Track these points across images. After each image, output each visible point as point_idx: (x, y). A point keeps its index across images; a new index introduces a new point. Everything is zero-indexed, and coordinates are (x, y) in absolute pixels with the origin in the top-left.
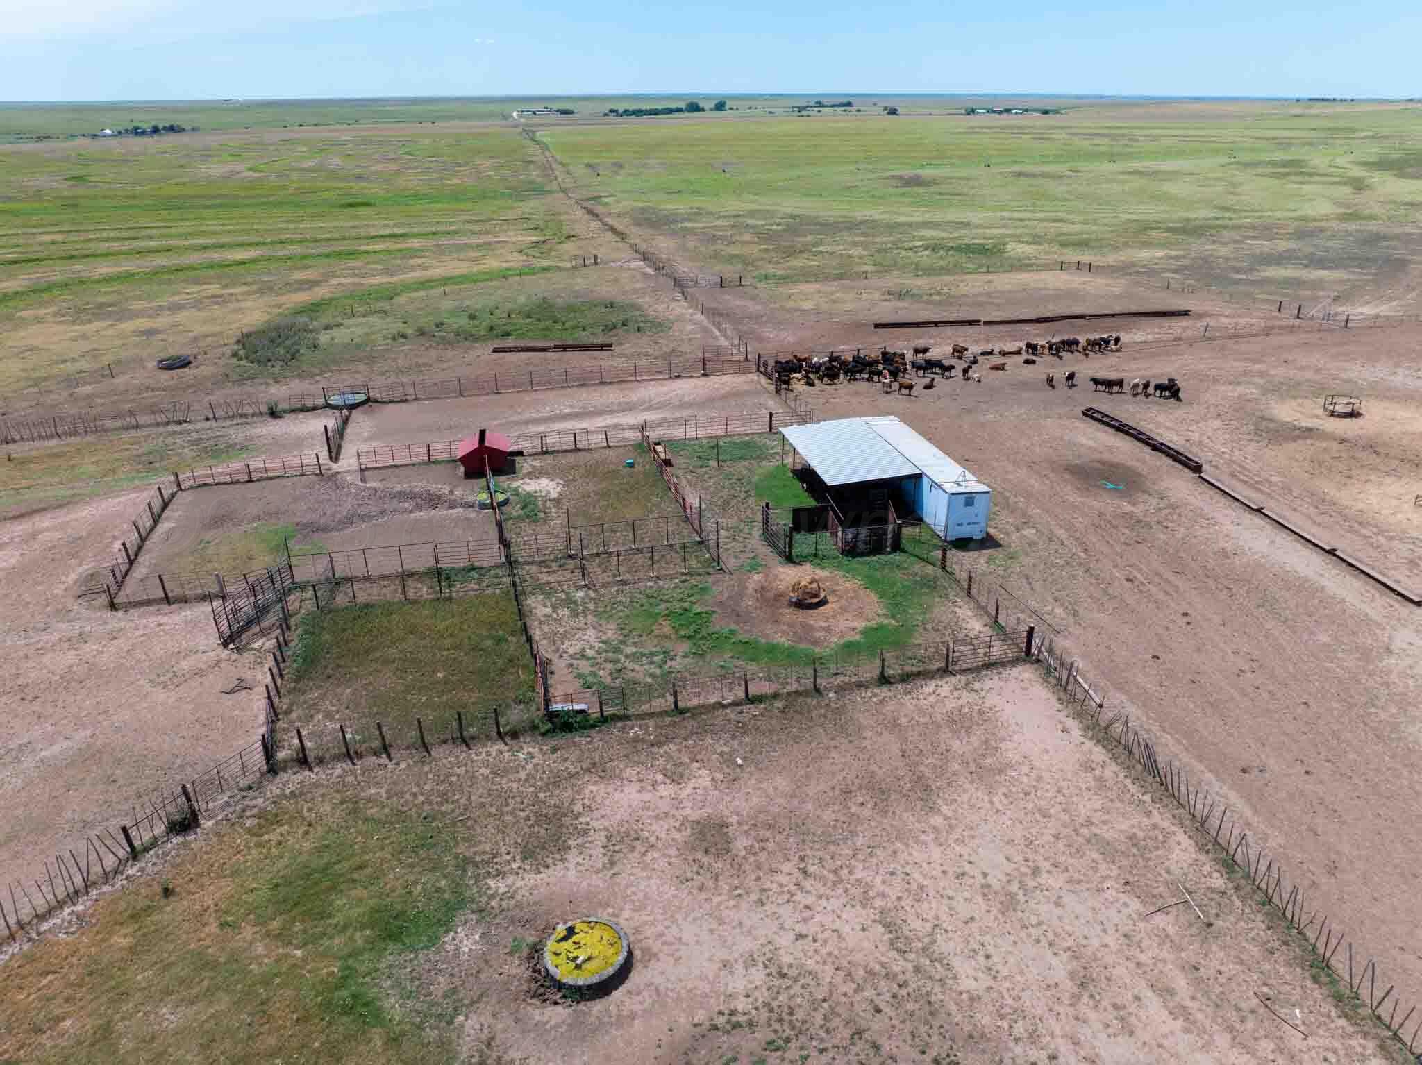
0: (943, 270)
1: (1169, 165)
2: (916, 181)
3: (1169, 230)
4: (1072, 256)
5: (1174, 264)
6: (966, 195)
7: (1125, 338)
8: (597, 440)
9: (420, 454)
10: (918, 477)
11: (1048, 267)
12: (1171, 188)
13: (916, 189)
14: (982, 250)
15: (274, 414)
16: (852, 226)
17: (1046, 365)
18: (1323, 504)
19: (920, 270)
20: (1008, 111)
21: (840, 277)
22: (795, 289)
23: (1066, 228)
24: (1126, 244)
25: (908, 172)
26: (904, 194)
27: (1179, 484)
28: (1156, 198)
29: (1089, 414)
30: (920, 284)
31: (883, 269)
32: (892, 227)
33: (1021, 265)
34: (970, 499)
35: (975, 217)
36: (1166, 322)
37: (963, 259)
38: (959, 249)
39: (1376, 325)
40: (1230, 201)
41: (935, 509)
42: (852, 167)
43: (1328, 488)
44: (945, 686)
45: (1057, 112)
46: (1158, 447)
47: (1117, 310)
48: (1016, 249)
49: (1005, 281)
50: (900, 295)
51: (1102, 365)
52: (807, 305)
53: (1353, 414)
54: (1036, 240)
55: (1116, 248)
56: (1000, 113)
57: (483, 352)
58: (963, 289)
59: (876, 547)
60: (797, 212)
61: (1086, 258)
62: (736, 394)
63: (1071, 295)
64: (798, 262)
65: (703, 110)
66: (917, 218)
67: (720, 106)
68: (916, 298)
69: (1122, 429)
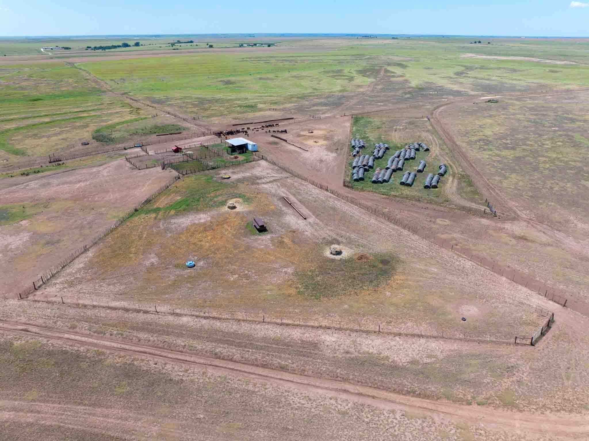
0: (244, 112)
1: (304, 73)
2: (228, 83)
3: (298, 98)
4: (273, 107)
5: (294, 107)
6: (245, 87)
7: (280, 124)
8: (193, 146)
9: (165, 151)
10: (247, 144)
11: (267, 110)
12: (303, 83)
13: (231, 86)
14: (252, 107)
15: (125, 149)
16: (217, 101)
17: (266, 129)
18: (302, 143)
19: (239, 113)
20: (255, 45)
21: (221, 115)
22: (212, 119)
23: (273, 98)
24: (286, 103)
25: (225, 79)
26: (226, 88)
27: (284, 143)
28: (298, 86)
29: (272, 136)
30: (240, 116)
31: (230, 113)
32: (228, 101)
33: (261, 110)
34: (254, 145)
35: (248, 95)
36: (288, 120)
37: (247, 109)
38: (246, 106)
39: (326, 118)
40: (317, 87)
41: (250, 148)
42: (206, 77)
43: (303, 142)
44: (254, 162)
45: (273, 44)
46: (281, 139)
47: (280, 118)
48: (260, 106)
49: (258, 114)
50: (235, 119)
51: (275, 129)
52: (217, 122)
53: (312, 132)
54: (265, 103)
55: (283, 104)
56: (252, 46)
57: (154, 136)
58: (249, 117)
59: (243, 152)
60: (200, 96)
61: (275, 107)
62: (211, 139)
63: (271, 116)
64: (208, 112)
65: (130, 46)
66: (233, 97)
67: (137, 44)
68: (239, 119)
69: (277, 137)
